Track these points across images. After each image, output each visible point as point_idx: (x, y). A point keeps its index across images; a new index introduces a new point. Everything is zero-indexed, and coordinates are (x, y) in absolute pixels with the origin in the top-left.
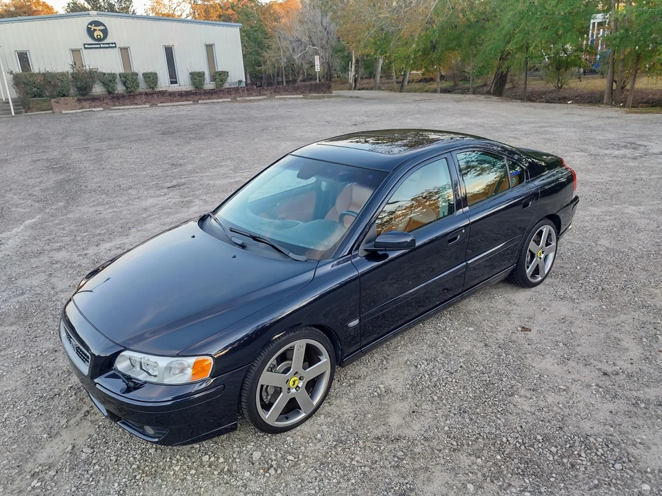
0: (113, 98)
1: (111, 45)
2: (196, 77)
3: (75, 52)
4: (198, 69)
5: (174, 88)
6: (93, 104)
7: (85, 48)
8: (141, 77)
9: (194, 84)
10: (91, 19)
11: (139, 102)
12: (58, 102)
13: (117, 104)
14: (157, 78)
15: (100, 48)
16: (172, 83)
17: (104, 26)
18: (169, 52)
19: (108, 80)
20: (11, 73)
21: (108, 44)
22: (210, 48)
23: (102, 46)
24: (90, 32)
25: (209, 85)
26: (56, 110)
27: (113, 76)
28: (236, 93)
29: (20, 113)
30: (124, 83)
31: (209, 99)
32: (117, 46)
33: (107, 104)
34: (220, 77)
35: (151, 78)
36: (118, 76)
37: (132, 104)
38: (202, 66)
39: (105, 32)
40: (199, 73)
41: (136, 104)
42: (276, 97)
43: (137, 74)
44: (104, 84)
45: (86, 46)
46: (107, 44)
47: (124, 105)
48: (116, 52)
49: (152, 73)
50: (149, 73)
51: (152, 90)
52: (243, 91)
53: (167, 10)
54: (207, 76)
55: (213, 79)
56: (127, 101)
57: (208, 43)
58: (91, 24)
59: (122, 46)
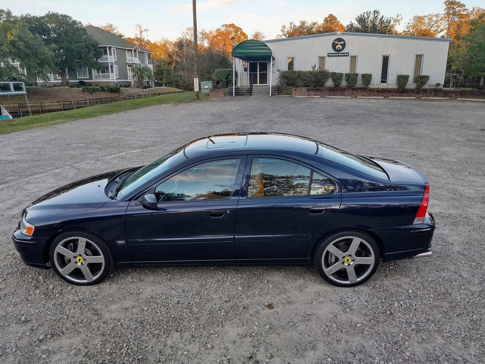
0: (336, 90)
1: (345, 54)
2: (402, 79)
3: (322, 59)
4: (404, 73)
5: (384, 86)
6: (316, 93)
7: (328, 56)
8: (360, 77)
9: (398, 84)
10: (336, 37)
11: (347, 94)
12: (295, 90)
13: (332, 94)
14: (371, 78)
15: (338, 56)
16: (382, 82)
17: (344, 41)
18: (386, 60)
19: (337, 77)
20: (278, 71)
21: (344, 53)
22: (419, 57)
23: (339, 55)
24: (334, 46)
25: (411, 85)
26: (293, 95)
27: (341, 75)
28: (424, 93)
29: (275, 95)
30: (347, 80)
31: (399, 96)
32: (349, 55)
33: (325, 94)
34: (421, 80)
35: (367, 78)
36: (344, 76)
37: (341, 95)
38: (409, 71)
39: (344, 46)
40: (404, 76)
41: (344, 95)
42: (459, 99)
43: (357, 75)
44: (334, 80)
45: (329, 55)
46: (342, 53)
47: (336, 95)
48: (348, 59)
49: (368, 74)
50: (365, 75)
51: (365, 86)
52: (431, 92)
53: (425, 27)
54: (411, 79)
55: (415, 81)
56: (339, 93)
57: (418, 54)
58: (335, 40)
59: (353, 55)
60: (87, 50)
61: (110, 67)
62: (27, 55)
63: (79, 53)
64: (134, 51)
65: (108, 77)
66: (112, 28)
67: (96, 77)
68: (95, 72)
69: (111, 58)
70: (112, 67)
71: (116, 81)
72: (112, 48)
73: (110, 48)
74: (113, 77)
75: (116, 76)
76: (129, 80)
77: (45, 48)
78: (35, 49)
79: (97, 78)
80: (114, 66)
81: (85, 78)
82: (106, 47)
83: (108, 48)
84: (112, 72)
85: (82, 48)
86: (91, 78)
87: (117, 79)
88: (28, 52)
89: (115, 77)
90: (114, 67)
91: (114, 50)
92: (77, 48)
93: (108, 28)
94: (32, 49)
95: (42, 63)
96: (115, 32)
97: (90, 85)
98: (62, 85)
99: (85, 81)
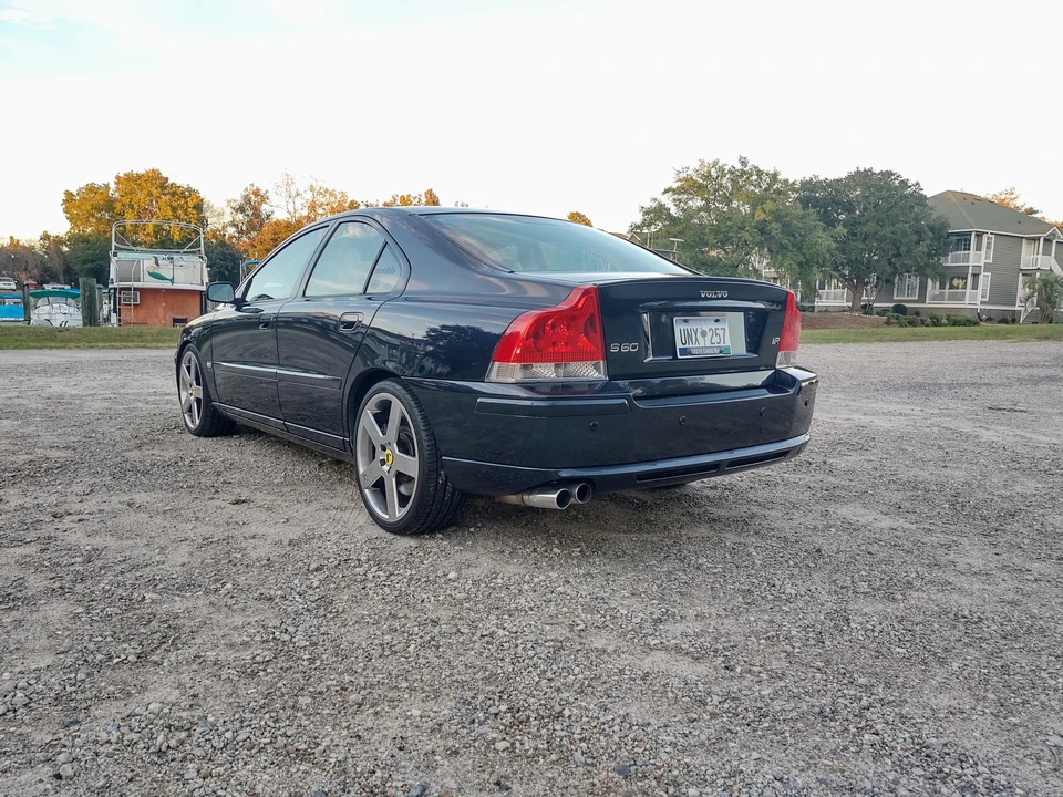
60: (915, 238)
61: (969, 276)
62: (783, 247)
63: (895, 245)
64: (1045, 240)
65: (962, 297)
66: (1013, 196)
67: (934, 298)
68: (934, 288)
69: (978, 257)
70: (976, 276)
71: (979, 307)
72: (985, 237)
73: (979, 235)
74: (974, 297)
75: (983, 297)
76: (1017, 308)
77: (821, 234)
78: (801, 235)
79: (936, 298)
80: (983, 273)
81: (908, 298)
82: (970, 234)
83: (973, 234)
84: (975, 287)
85: (905, 234)
86: (922, 298)
87: (982, 303)
88: (785, 241)
89: (979, 299)
90: (981, 277)
91: (988, 238)
92: (893, 233)
93: (1003, 197)
94: (793, 236)
95: (807, 262)
96: (1019, 203)
97: (917, 314)
98: (851, 309)
99: (907, 305)
